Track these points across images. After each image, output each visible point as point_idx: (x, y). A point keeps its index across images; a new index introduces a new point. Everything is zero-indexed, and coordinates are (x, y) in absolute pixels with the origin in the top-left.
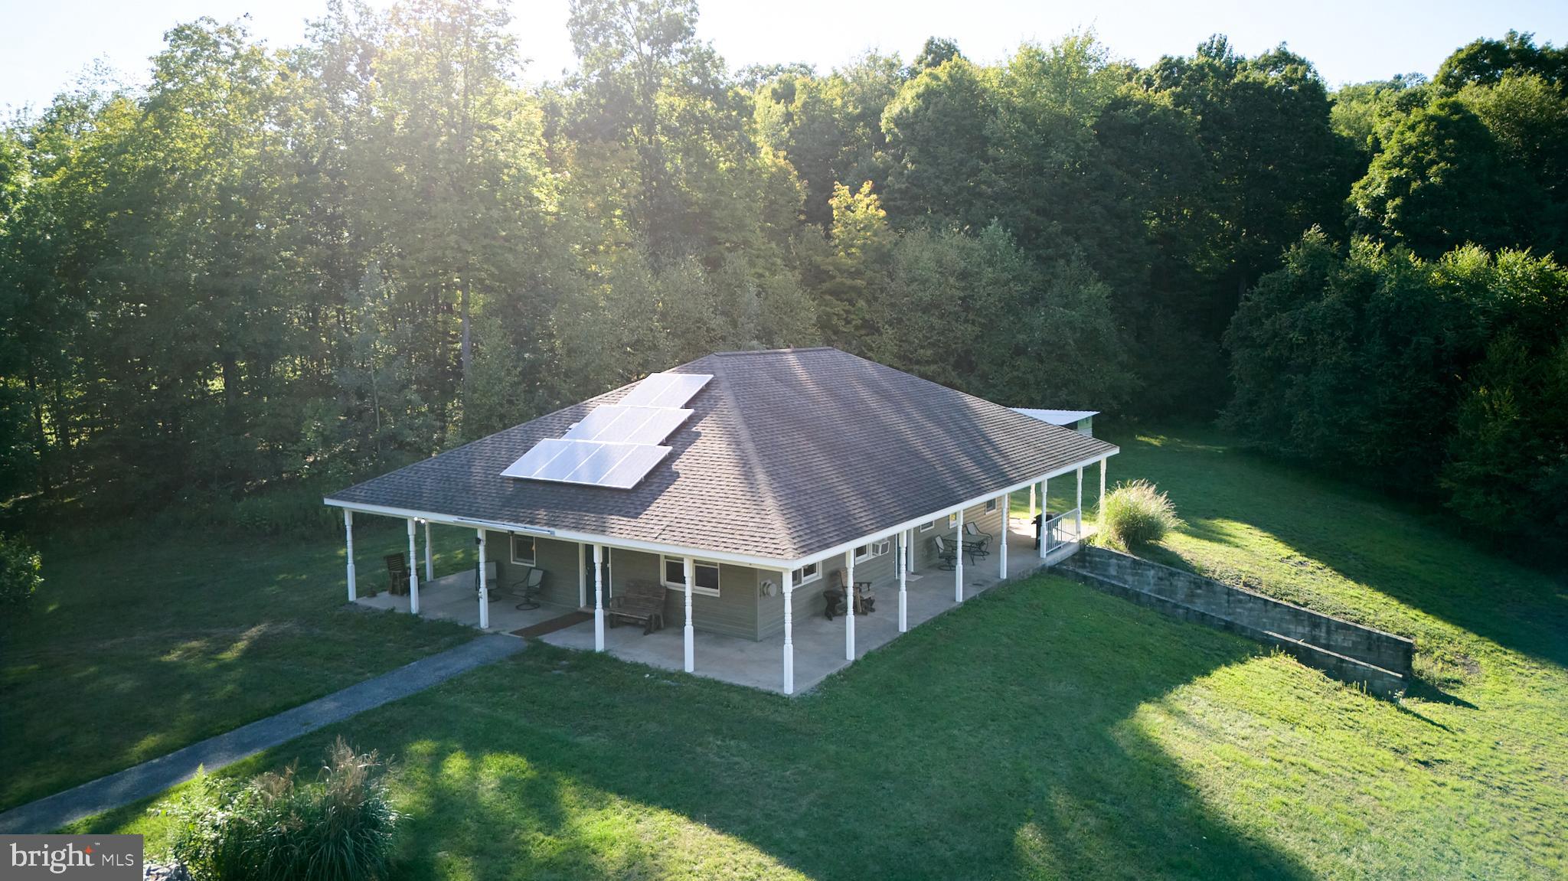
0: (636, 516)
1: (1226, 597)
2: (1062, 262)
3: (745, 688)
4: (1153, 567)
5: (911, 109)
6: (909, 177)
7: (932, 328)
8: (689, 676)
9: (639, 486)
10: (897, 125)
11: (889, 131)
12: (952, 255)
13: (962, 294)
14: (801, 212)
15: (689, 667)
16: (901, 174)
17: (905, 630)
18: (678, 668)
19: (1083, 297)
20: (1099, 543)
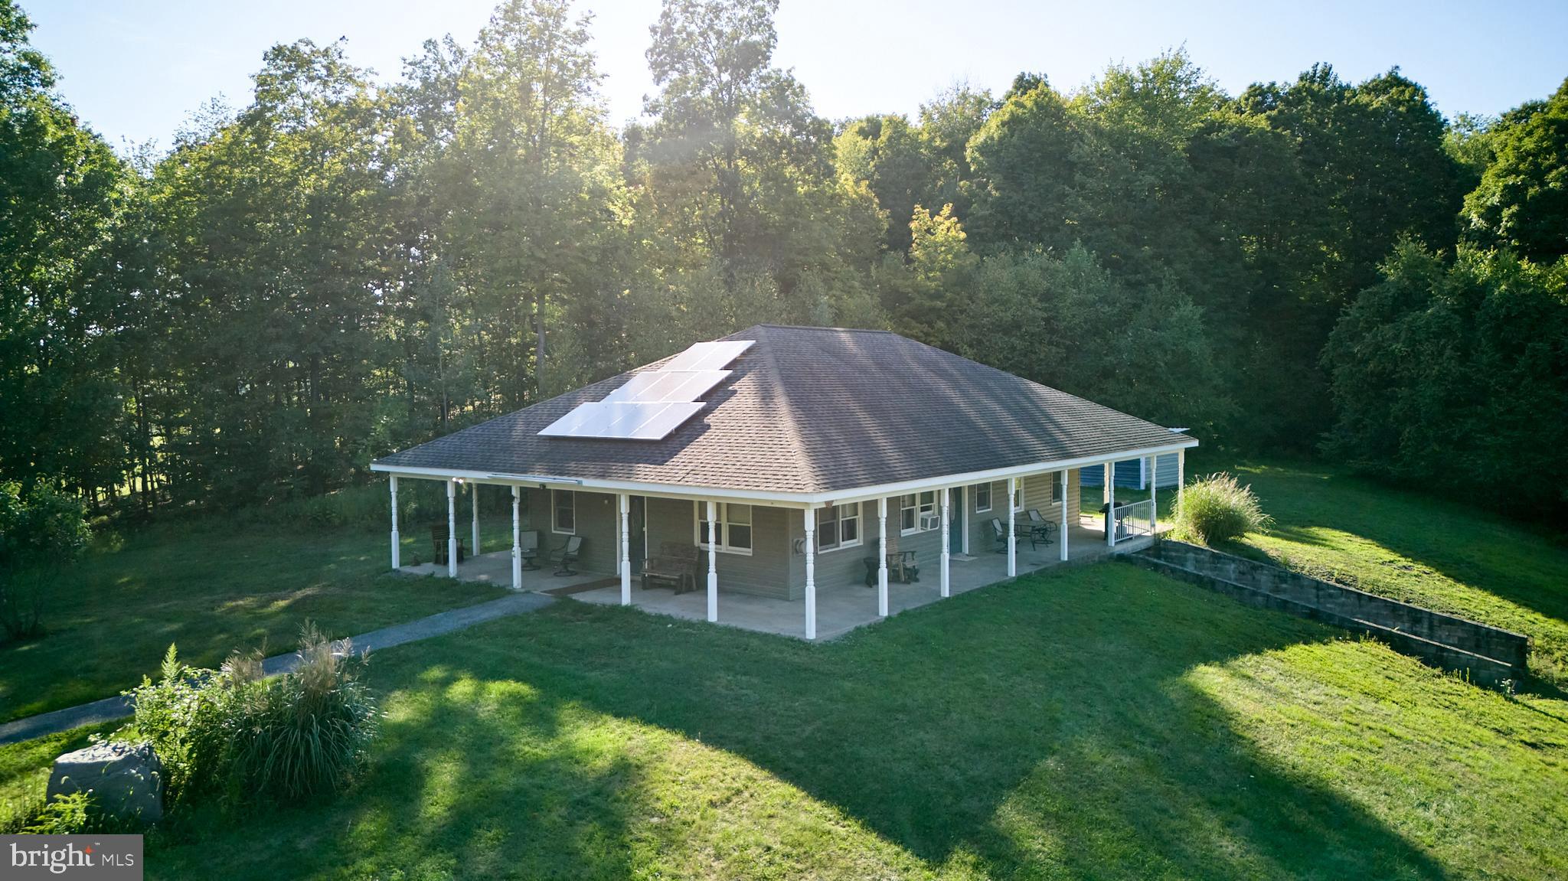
0: (662, 463)
1: (1314, 591)
2: (1152, 286)
3: (766, 635)
4: (1234, 561)
5: (996, 136)
6: (992, 203)
7: (1013, 348)
8: (711, 625)
9: (669, 437)
10: (982, 154)
11: (974, 159)
12: (1034, 276)
13: (1045, 315)
14: (883, 241)
15: (713, 617)
16: (985, 201)
17: (946, 593)
18: (701, 617)
19: (1173, 319)
20: (1175, 538)
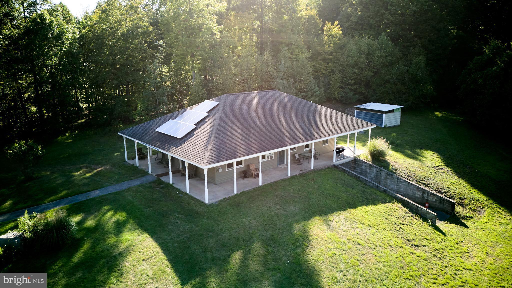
0: (178, 147)
1: (397, 180)
2: (412, 48)
4: (375, 167)
6: (358, 17)
7: (354, 73)
8: (186, 194)
12: (365, 47)
13: (367, 61)
15: (188, 191)
16: (355, 17)
19: (414, 62)
20: (361, 158)
